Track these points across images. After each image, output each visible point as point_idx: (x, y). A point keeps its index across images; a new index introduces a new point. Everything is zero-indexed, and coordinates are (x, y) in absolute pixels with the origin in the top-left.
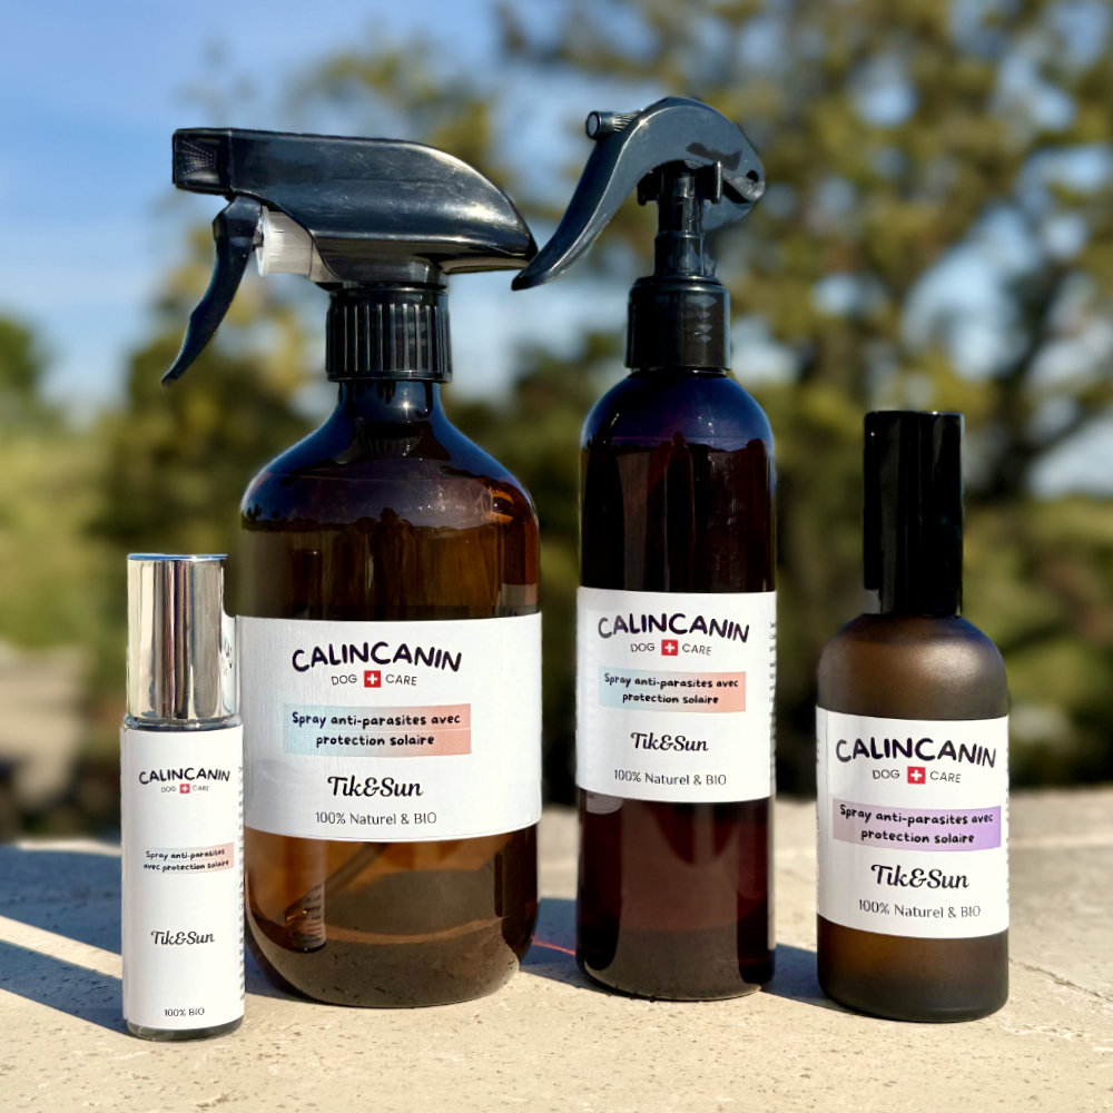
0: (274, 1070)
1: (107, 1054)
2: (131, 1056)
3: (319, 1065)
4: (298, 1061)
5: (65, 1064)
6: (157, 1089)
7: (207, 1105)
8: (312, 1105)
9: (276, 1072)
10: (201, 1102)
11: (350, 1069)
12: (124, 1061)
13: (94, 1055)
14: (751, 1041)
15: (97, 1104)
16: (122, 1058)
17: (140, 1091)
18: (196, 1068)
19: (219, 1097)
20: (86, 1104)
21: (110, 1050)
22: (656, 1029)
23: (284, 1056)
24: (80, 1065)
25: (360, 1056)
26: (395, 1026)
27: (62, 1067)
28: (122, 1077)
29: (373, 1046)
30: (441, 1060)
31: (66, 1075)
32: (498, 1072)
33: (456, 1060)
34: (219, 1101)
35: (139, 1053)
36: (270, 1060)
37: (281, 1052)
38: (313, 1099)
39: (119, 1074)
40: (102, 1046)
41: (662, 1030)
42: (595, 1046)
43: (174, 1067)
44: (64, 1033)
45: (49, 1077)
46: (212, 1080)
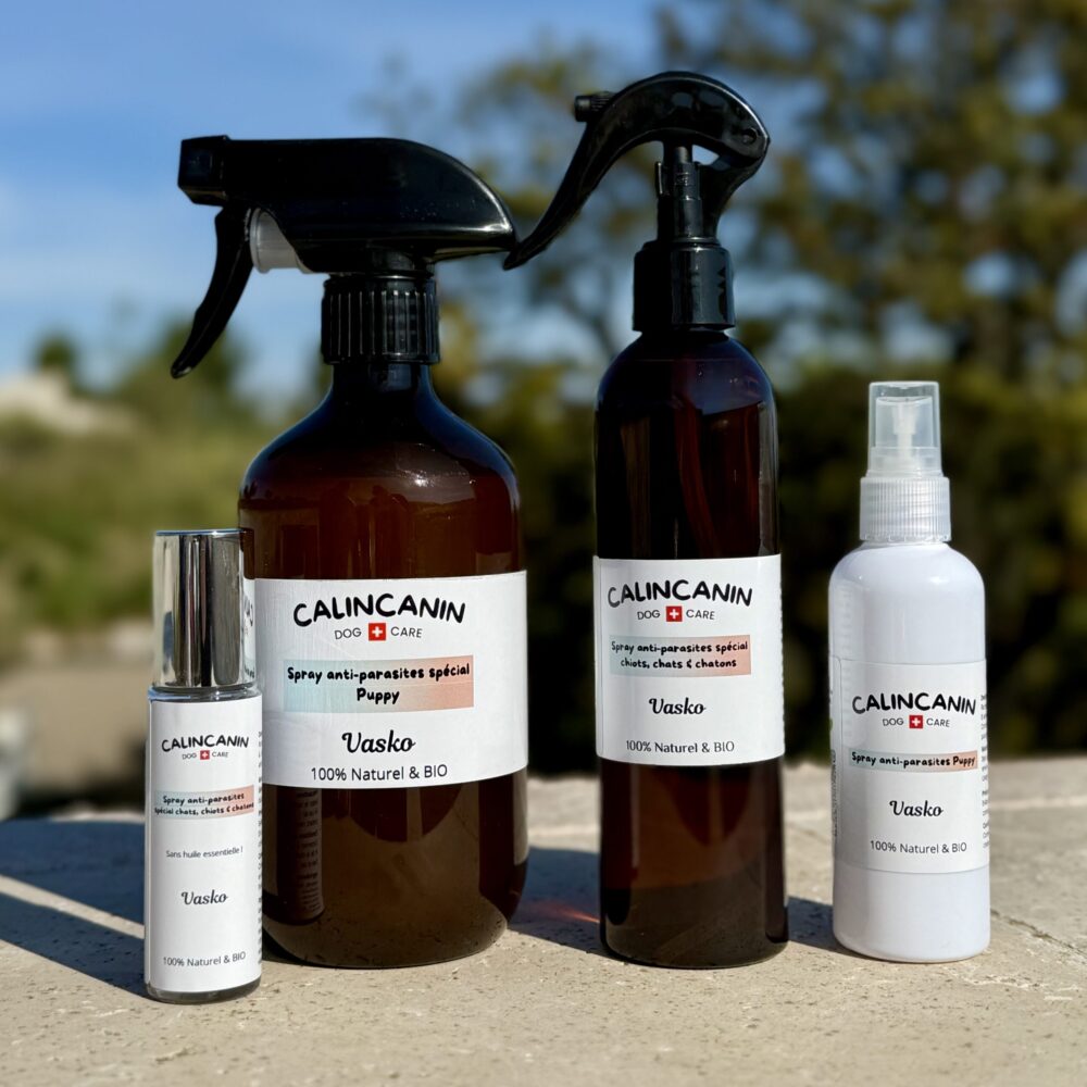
0: (241, 1025)
1: (89, 1012)
2: (110, 1013)
3: (285, 1020)
4: (267, 1017)
5: (46, 1021)
6: (124, 1045)
7: (166, 1059)
8: (265, 1058)
9: (242, 1027)
10: (161, 1057)
11: (315, 1024)
12: (101, 1019)
13: (76, 1013)
14: (711, 994)
15: (61, 1058)
16: (102, 1015)
17: (106, 1047)
18: (167, 1025)
19: (179, 1051)
20: (51, 1058)
21: (92, 1008)
22: (623, 983)
23: (256, 1012)
24: (59, 1023)
25: (328, 1011)
26: (373, 983)
27: (41, 1024)
28: (95, 1032)
29: (344, 1002)
30: (404, 1014)
31: (42, 1031)
32: (456, 1025)
33: (419, 1014)
34: (180, 1055)
35: (119, 1011)
36: (240, 1016)
37: (254, 1008)
38: (268, 1052)
39: (93, 1030)
40: (87, 1005)
41: (629, 984)
42: (558, 1000)
43: (147, 1023)
44: (55, 992)
45: (25, 1034)
46: (178, 1036)
